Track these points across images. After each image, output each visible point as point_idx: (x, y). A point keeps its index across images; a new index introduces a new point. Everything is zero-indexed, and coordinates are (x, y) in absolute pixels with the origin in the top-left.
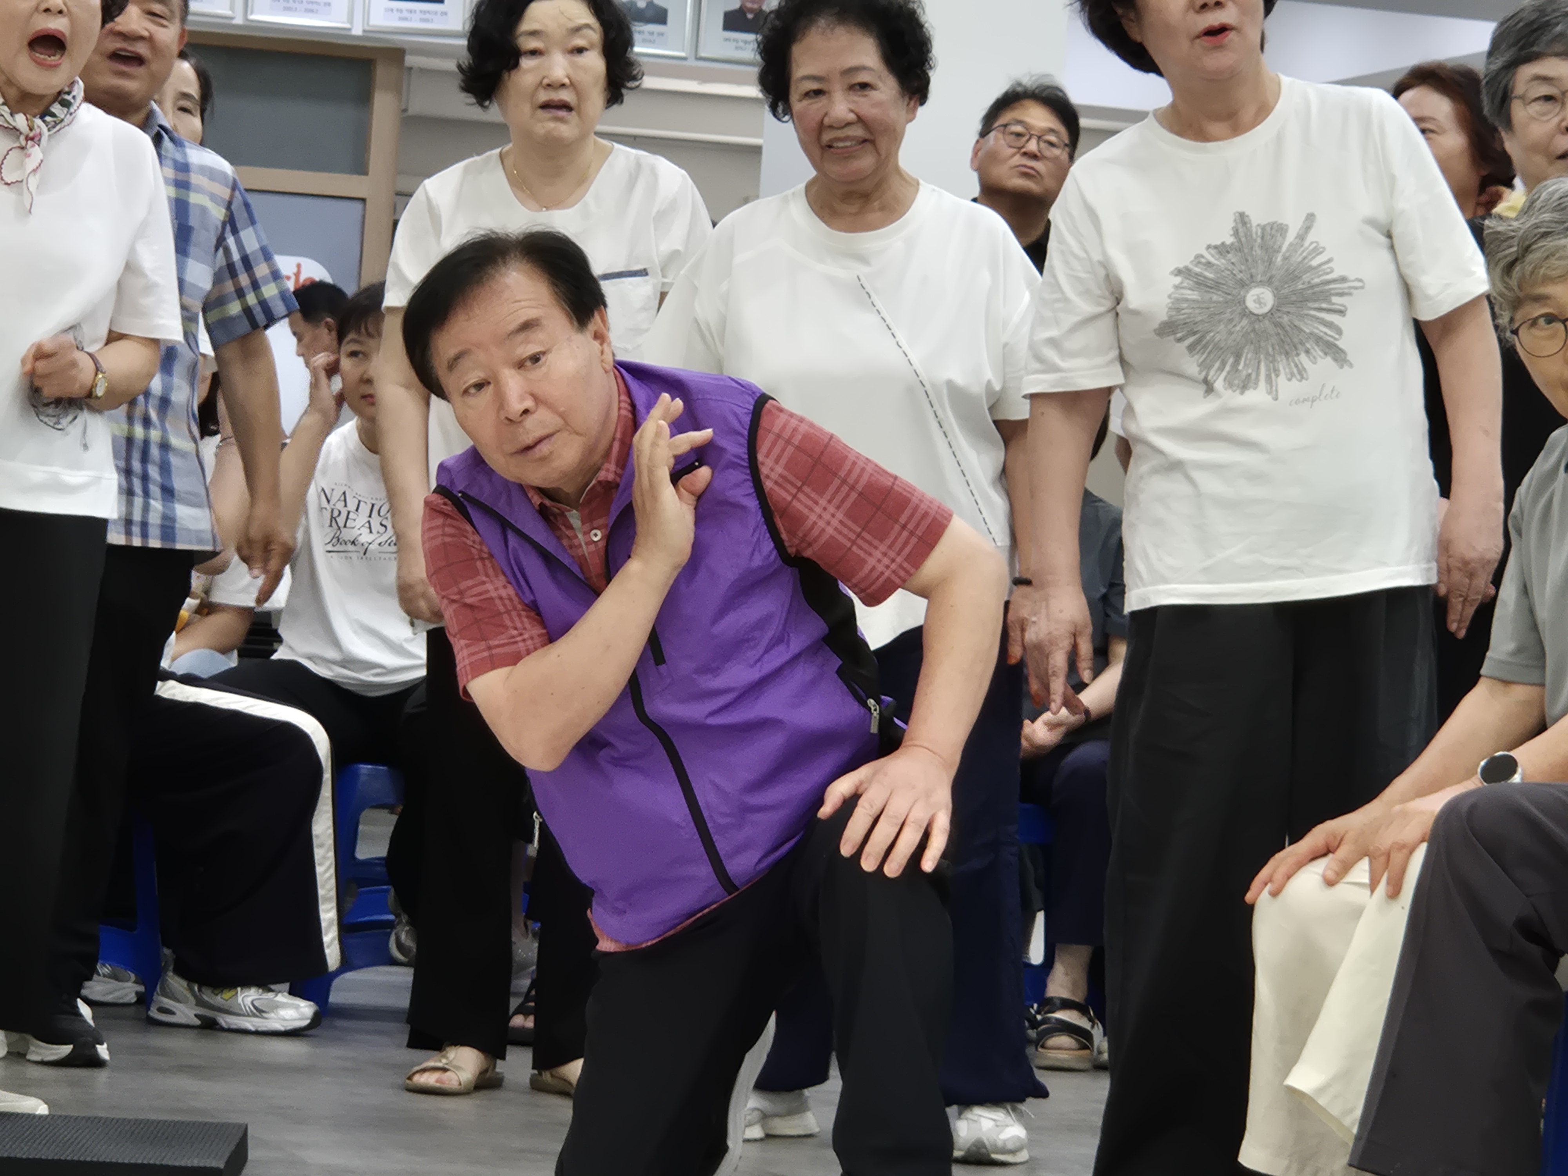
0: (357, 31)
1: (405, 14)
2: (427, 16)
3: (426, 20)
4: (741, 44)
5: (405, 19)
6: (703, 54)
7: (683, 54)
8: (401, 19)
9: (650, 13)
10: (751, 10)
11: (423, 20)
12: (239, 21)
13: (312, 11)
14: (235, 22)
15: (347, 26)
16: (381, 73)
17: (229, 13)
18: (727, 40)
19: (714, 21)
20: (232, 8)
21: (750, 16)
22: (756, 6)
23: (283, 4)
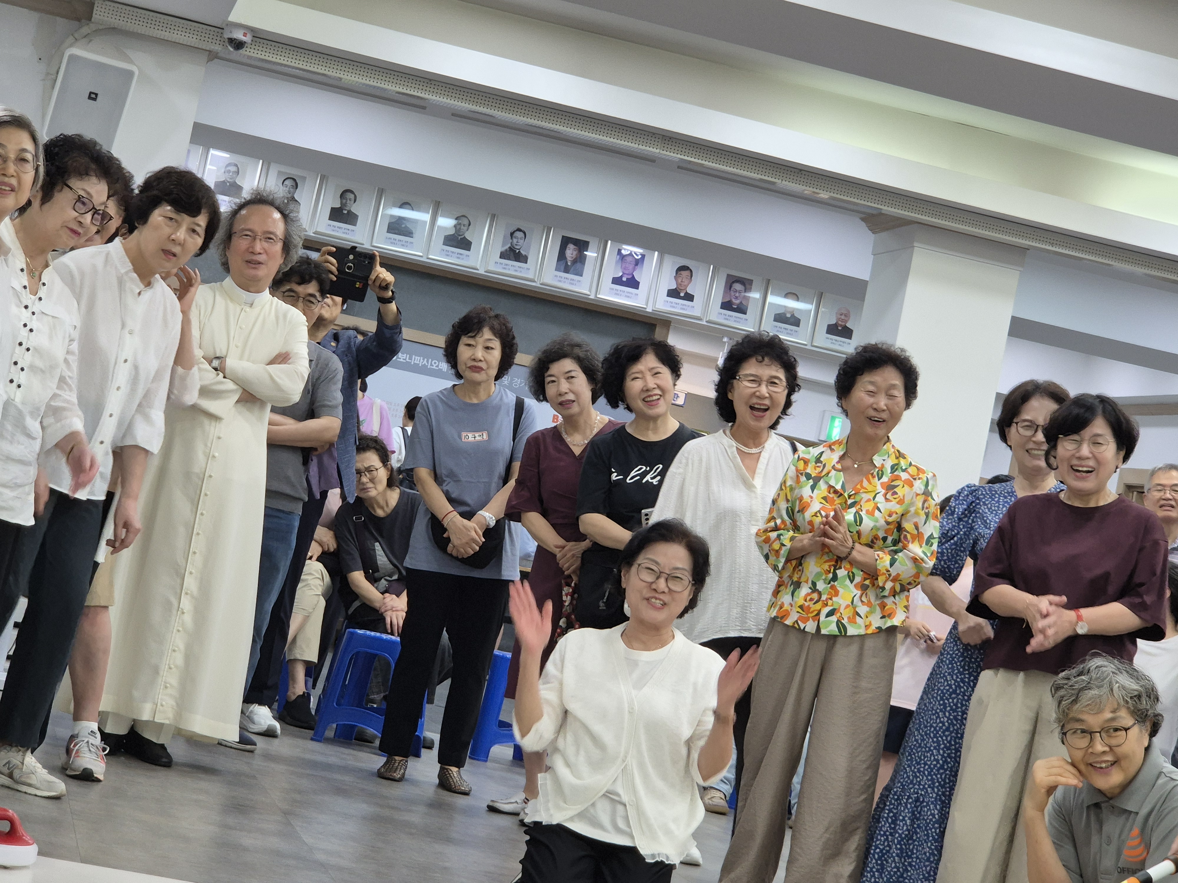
0: (649, 310)
1: (674, 305)
2: (684, 307)
3: (684, 309)
4: (834, 341)
5: (674, 307)
6: (815, 344)
7: (805, 343)
8: (671, 306)
9: (792, 320)
10: (841, 325)
11: (682, 309)
12: (592, 297)
13: (628, 297)
14: (590, 297)
15: (644, 306)
16: (658, 330)
17: (588, 293)
18: (827, 338)
19: (822, 328)
20: (590, 291)
21: (840, 328)
22: (843, 324)
23: (615, 291)
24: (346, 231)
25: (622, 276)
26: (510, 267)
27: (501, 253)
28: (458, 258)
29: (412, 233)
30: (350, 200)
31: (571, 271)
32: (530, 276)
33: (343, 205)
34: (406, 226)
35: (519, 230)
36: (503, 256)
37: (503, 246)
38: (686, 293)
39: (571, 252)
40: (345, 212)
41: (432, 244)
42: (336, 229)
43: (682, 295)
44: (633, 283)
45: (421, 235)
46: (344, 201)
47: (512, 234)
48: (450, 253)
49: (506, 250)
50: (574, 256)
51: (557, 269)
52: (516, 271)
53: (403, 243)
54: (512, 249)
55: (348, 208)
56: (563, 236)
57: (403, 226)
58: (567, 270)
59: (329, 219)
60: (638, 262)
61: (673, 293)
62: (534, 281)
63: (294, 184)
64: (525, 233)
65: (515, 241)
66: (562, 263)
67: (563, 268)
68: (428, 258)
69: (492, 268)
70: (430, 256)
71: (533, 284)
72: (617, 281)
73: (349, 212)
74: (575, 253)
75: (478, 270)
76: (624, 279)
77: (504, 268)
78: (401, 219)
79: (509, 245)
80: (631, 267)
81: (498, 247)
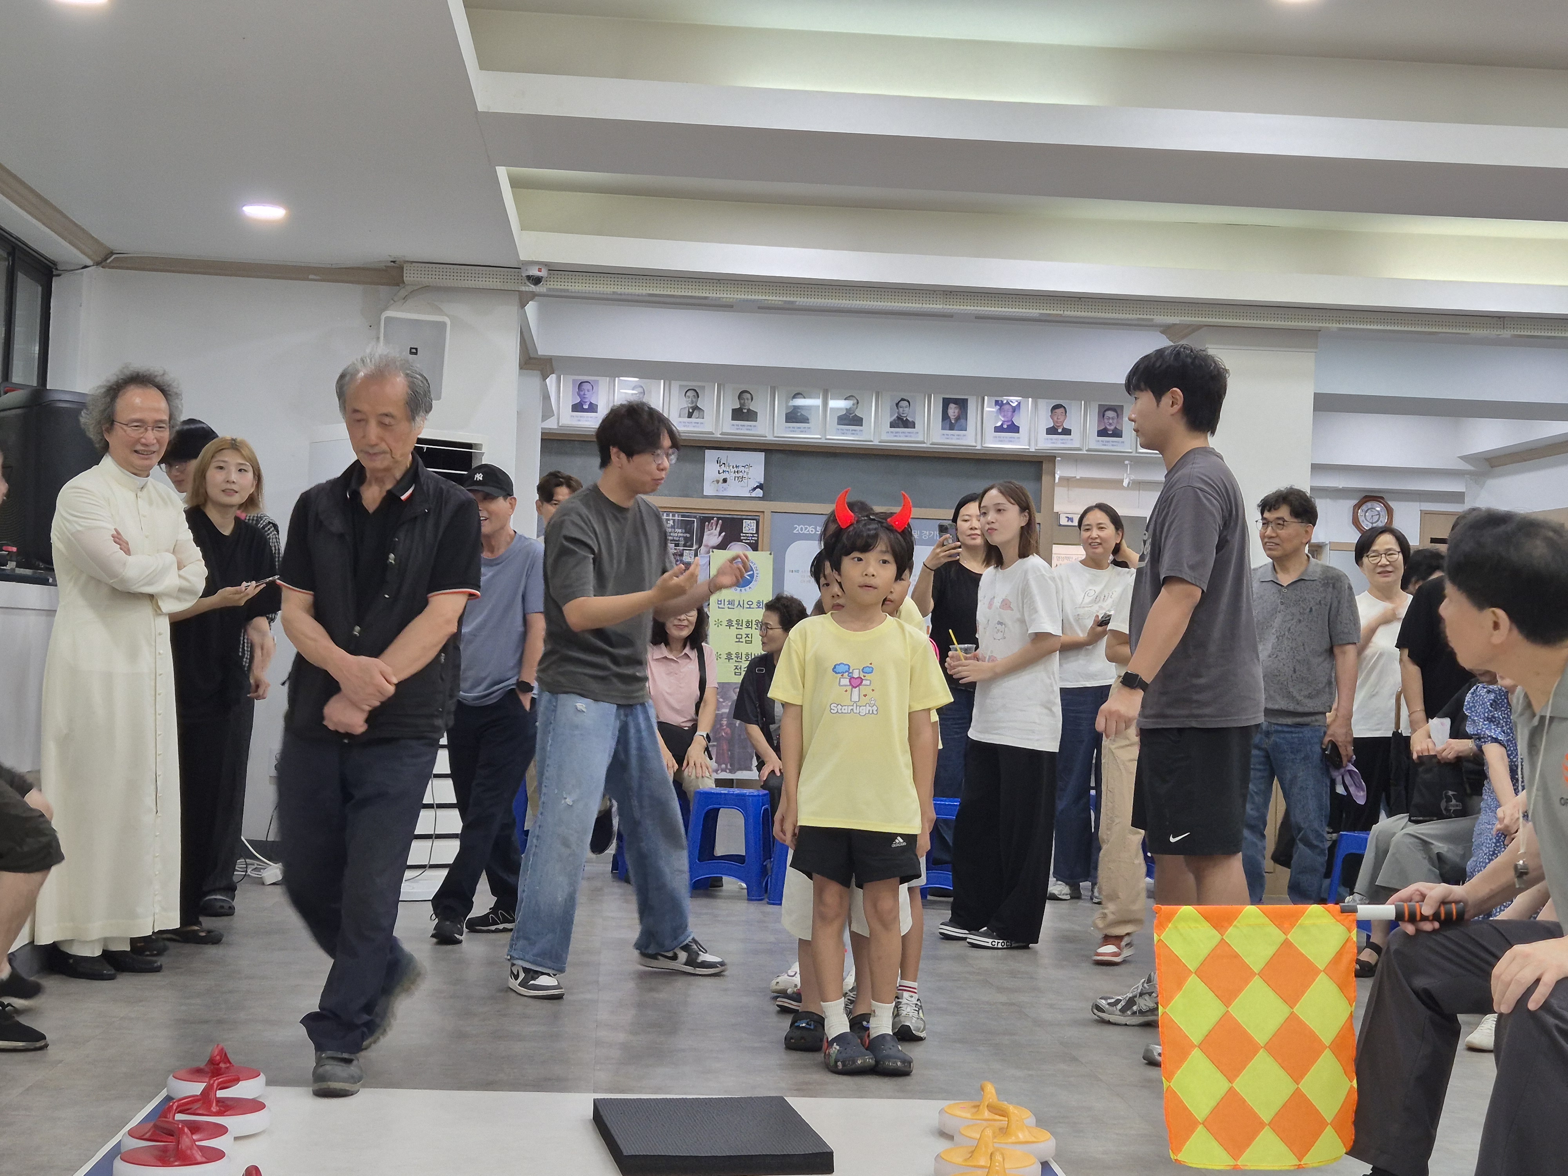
0: (1033, 450)
12: (979, 447)
14: (977, 448)
15: (1028, 447)
16: (1045, 465)
17: (974, 444)
20: (976, 442)
23: (998, 439)
24: (749, 428)
25: (1002, 425)
26: (901, 434)
27: (891, 423)
28: (853, 434)
29: (808, 419)
30: (748, 399)
31: (956, 428)
32: (920, 439)
33: (742, 405)
34: (802, 415)
35: (903, 400)
36: (892, 425)
37: (891, 416)
38: (1064, 429)
39: (953, 411)
40: (745, 411)
41: (828, 426)
42: (740, 427)
43: (1060, 430)
44: (1013, 428)
45: (816, 420)
46: (742, 401)
47: (897, 404)
48: (845, 431)
49: (894, 420)
50: (956, 414)
51: (943, 428)
52: (906, 436)
53: (802, 429)
54: (899, 418)
55: (746, 407)
56: (944, 399)
57: (799, 414)
58: (952, 427)
59: (733, 419)
60: (1015, 410)
61: (1052, 431)
62: (924, 443)
63: (695, 394)
64: (909, 402)
65: (901, 410)
66: (947, 421)
67: (948, 426)
68: (826, 439)
69: (885, 437)
70: (828, 437)
71: (924, 445)
72: (998, 429)
73: (749, 410)
74: (957, 411)
75: (872, 441)
76: (1005, 426)
77: (895, 436)
78: (796, 408)
79: (896, 415)
80: (1010, 414)
81: (887, 418)
